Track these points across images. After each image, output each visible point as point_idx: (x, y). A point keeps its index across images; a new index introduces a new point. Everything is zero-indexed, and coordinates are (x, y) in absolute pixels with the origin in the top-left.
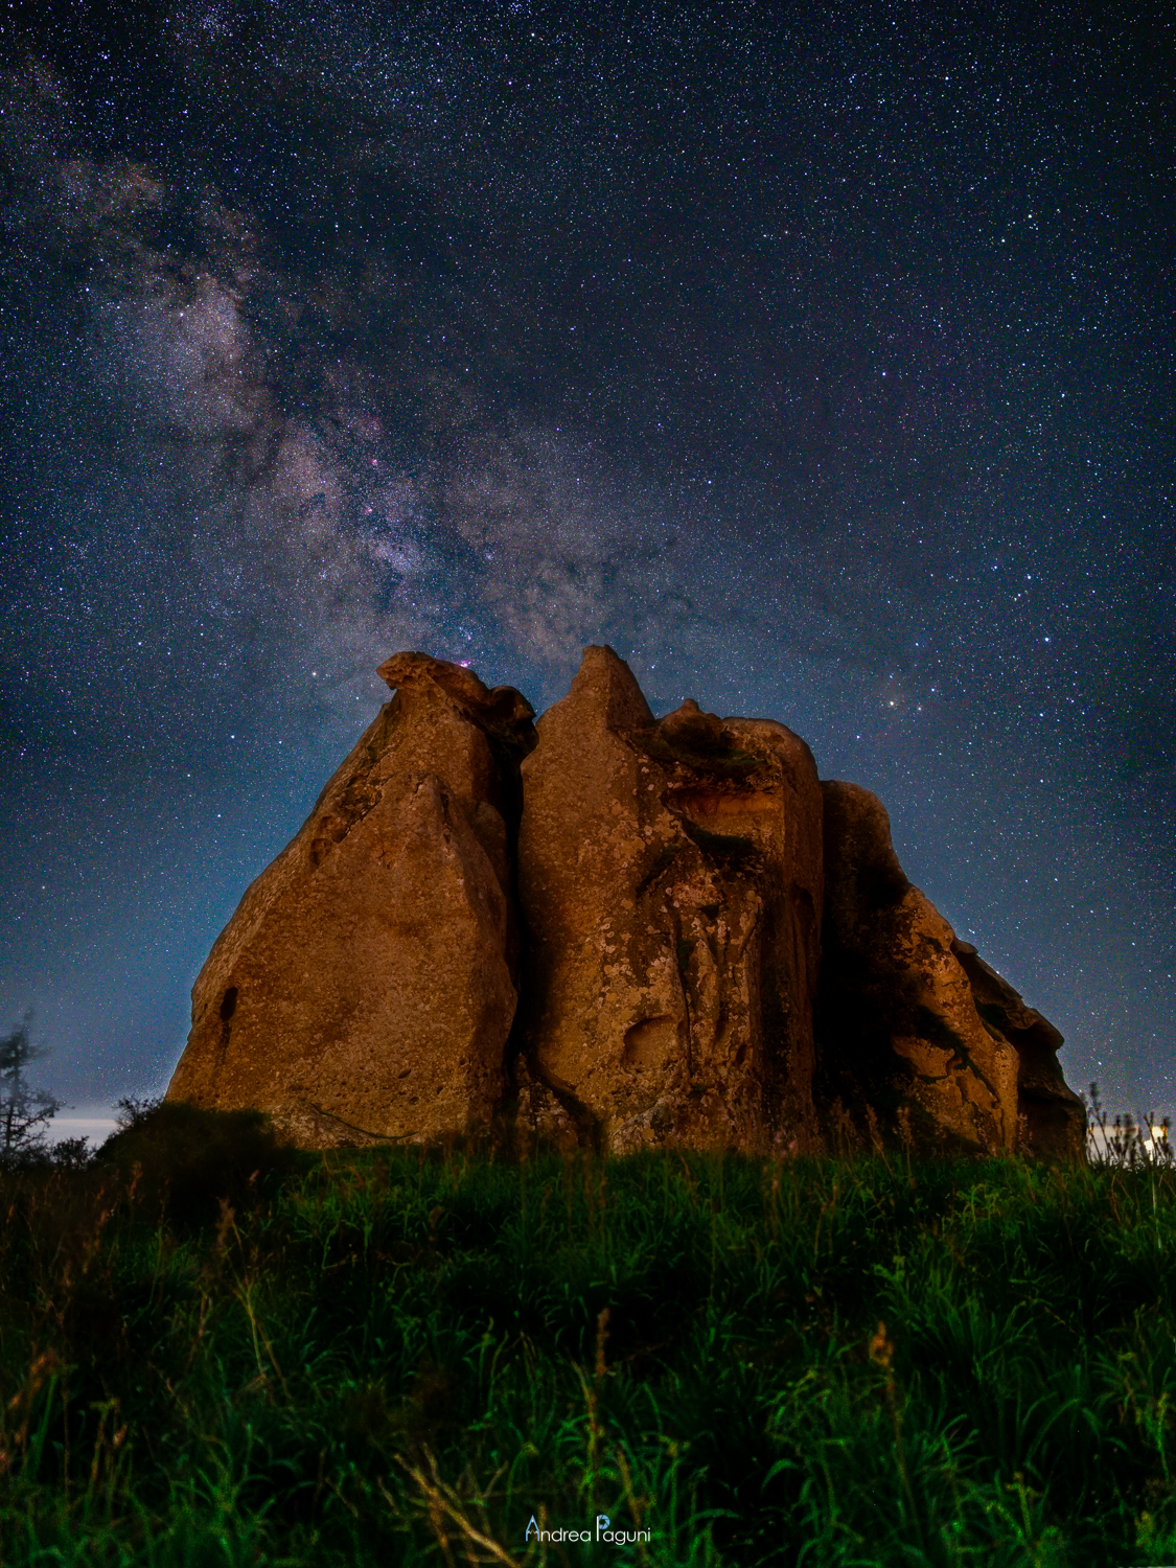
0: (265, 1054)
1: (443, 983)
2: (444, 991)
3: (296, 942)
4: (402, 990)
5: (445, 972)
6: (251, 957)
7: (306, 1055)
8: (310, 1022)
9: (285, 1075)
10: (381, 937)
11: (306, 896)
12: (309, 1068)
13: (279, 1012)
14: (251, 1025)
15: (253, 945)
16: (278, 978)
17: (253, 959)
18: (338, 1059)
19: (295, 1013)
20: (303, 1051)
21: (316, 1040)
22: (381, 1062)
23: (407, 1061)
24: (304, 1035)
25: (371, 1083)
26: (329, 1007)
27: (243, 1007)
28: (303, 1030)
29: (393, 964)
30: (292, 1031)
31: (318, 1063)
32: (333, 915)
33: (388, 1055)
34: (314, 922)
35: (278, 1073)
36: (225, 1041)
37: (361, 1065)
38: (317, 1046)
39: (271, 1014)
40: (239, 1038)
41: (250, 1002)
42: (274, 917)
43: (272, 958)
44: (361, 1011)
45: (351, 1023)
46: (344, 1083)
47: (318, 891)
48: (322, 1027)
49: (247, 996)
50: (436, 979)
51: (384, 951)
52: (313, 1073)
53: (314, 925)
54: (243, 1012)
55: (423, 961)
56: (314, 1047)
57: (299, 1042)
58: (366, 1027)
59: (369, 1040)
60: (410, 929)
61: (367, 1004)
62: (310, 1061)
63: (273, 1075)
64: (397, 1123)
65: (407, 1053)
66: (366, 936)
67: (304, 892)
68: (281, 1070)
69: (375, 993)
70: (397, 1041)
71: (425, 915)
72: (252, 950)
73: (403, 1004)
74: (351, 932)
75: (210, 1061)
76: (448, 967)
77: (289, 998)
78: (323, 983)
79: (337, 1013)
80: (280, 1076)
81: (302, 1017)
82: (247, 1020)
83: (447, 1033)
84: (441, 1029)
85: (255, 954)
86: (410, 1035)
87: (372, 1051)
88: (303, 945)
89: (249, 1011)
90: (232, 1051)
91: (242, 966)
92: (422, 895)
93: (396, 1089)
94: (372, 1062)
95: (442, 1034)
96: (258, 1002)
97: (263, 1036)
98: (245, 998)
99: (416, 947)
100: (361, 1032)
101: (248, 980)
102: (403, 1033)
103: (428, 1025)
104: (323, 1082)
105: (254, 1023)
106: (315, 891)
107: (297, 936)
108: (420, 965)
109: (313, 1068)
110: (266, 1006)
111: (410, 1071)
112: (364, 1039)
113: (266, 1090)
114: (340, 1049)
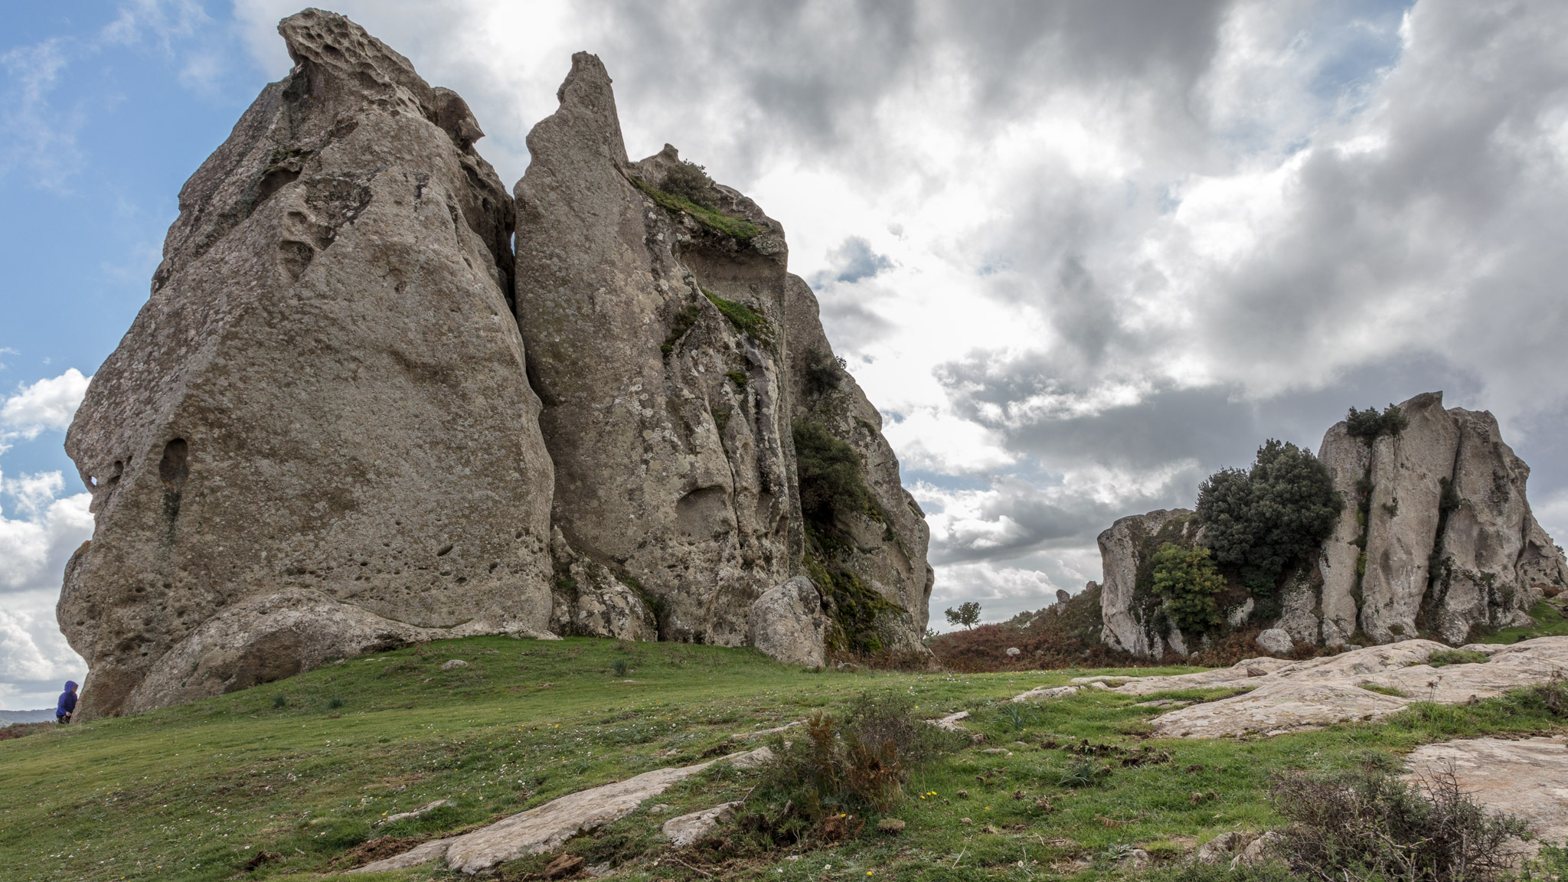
0: (240, 529)
1: (485, 442)
2: (487, 450)
3: (275, 380)
4: (431, 448)
5: (487, 429)
6: (206, 397)
7: (304, 530)
8: (309, 486)
9: (275, 556)
10: (396, 381)
11: (284, 318)
12: (312, 545)
13: (258, 473)
14: (213, 490)
15: (208, 380)
16: (253, 427)
17: (210, 400)
18: (351, 534)
19: (283, 475)
20: (300, 524)
21: (318, 511)
22: (413, 537)
23: (446, 536)
24: (299, 503)
25: (402, 563)
26: (333, 468)
27: (197, 466)
28: (297, 497)
29: (416, 416)
30: (281, 499)
31: (323, 539)
32: (328, 347)
33: (421, 529)
34: (301, 354)
35: (264, 554)
36: (173, 511)
37: (385, 541)
38: (321, 518)
39: (246, 476)
40: (195, 507)
41: (209, 459)
42: (237, 343)
43: (240, 400)
44: (378, 474)
45: (365, 488)
46: (364, 564)
47: (304, 313)
48: (325, 494)
49: (204, 450)
50: (476, 436)
51: (401, 399)
52: (317, 553)
53: (301, 359)
54: (199, 473)
55: (457, 414)
56: (315, 518)
57: (293, 513)
58: (386, 495)
59: (393, 510)
60: (436, 373)
61: (385, 465)
62: (311, 537)
63: (257, 556)
64: (445, 610)
65: (446, 525)
66: (376, 379)
67: (282, 313)
68: (269, 549)
69: (394, 452)
70: (431, 511)
71: (455, 356)
72: (207, 388)
73: (434, 465)
74: (355, 372)
75: (148, 540)
76: (490, 422)
77: (272, 454)
78: (323, 437)
79: (345, 476)
80: (267, 558)
81: (295, 481)
82: (206, 483)
83: (495, 502)
84: (488, 497)
85: (211, 393)
86: (448, 504)
87: (398, 523)
88: (288, 385)
89: (208, 471)
90: (184, 524)
91: (191, 409)
92: (450, 330)
93: (436, 569)
94: (399, 537)
95: (490, 504)
96: (222, 460)
97: (235, 506)
98: (200, 454)
99: (445, 396)
100: (380, 500)
101: (203, 429)
102: (437, 502)
103: (471, 491)
104: (333, 564)
105: (219, 488)
106: (297, 313)
107: (276, 371)
108: (454, 419)
109: (317, 546)
110: (236, 466)
111: (451, 547)
112: (386, 509)
113: (249, 576)
114: (353, 522)
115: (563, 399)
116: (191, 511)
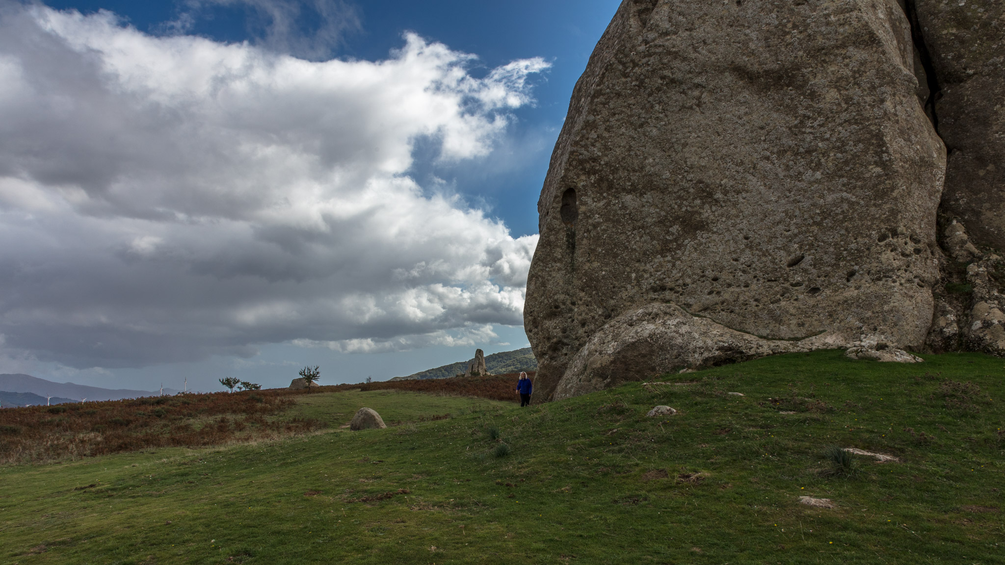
0: (615, 256)
1: (838, 139)
2: (841, 149)
3: (632, 124)
4: (778, 158)
5: (841, 125)
6: (583, 151)
7: (663, 252)
8: (663, 213)
9: (642, 276)
10: (740, 98)
11: (635, 65)
12: (670, 265)
13: (624, 207)
14: (595, 226)
15: (583, 136)
16: (617, 169)
17: (585, 153)
18: (703, 253)
19: (643, 206)
20: (659, 247)
21: (673, 234)
22: (761, 250)
23: (796, 246)
24: (657, 229)
25: (751, 276)
26: (682, 193)
27: (583, 209)
28: (655, 224)
29: (762, 128)
30: (643, 227)
31: (679, 259)
32: (673, 81)
33: (769, 241)
34: (650, 95)
35: (634, 275)
36: (572, 246)
37: (734, 256)
38: (676, 240)
39: (616, 211)
40: (585, 241)
41: (590, 201)
42: (602, 99)
43: (606, 148)
44: (726, 193)
45: (714, 208)
46: (715, 279)
47: (650, 55)
48: (677, 218)
49: (586, 195)
50: (827, 136)
51: (746, 114)
52: (674, 272)
53: (651, 99)
54: (585, 213)
55: (804, 116)
56: (671, 241)
57: (653, 238)
58: (734, 212)
59: (741, 226)
60: (780, 78)
61: (732, 183)
62: (669, 258)
63: (629, 277)
64: (794, 321)
65: (796, 235)
66: (720, 100)
67: (633, 61)
68: (637, 271)
69: (741, 169)
70: (779, 223)
71: (801, 53)
72: (583, 143)
73: (781, 175)
74: (699, 98)
75: (560, 269)
76: (844, 116)
77: (633, 190)
78: (671, 166)
79: (694, 199)
80: (636, 278)
81: (652, 210)
82: (590, 221)
83: (851, 204)
84: (843, 200)
85: (586, 147)
86: (797, 213)
87: (746, 238)
88: (641, 126)
89: (590, 211)
90: (580, 257)
91: (574, 163)
92: (795, 26)
93: (786, 280)
94: (747, 251)
95: (845, 206)
96: (599, 201)
97: (610, 237)
98: (584, 198)
99: (792, 99)
100: (728, 218)
101: (583, 177)
102: (786, 212)
103: (822, 196)
104: (688, 281)
105: (599, 224)
106: (645, 57)
107: (632, 116)
108: (801, 122)
109: (674, 265)
110: (608, 204)
111: (803, 257)
112: (734, 225)
113: (624, 295)
114: (704, 241)
115: (971, 72)
116: (584, 245)
